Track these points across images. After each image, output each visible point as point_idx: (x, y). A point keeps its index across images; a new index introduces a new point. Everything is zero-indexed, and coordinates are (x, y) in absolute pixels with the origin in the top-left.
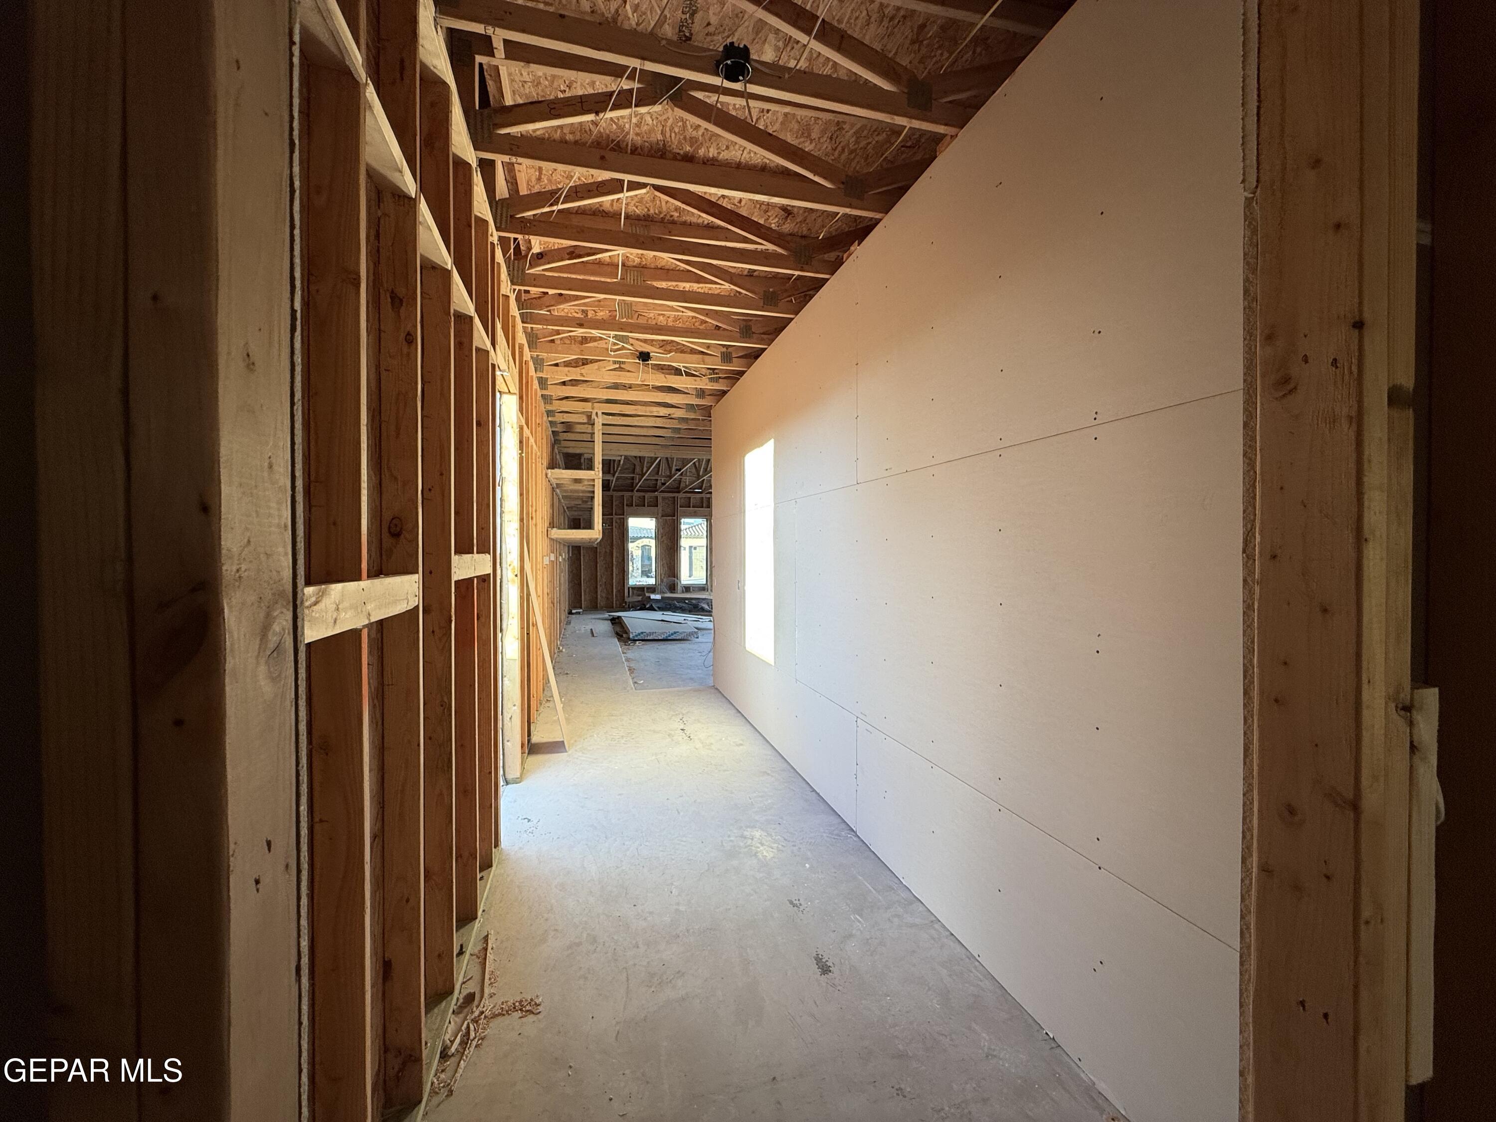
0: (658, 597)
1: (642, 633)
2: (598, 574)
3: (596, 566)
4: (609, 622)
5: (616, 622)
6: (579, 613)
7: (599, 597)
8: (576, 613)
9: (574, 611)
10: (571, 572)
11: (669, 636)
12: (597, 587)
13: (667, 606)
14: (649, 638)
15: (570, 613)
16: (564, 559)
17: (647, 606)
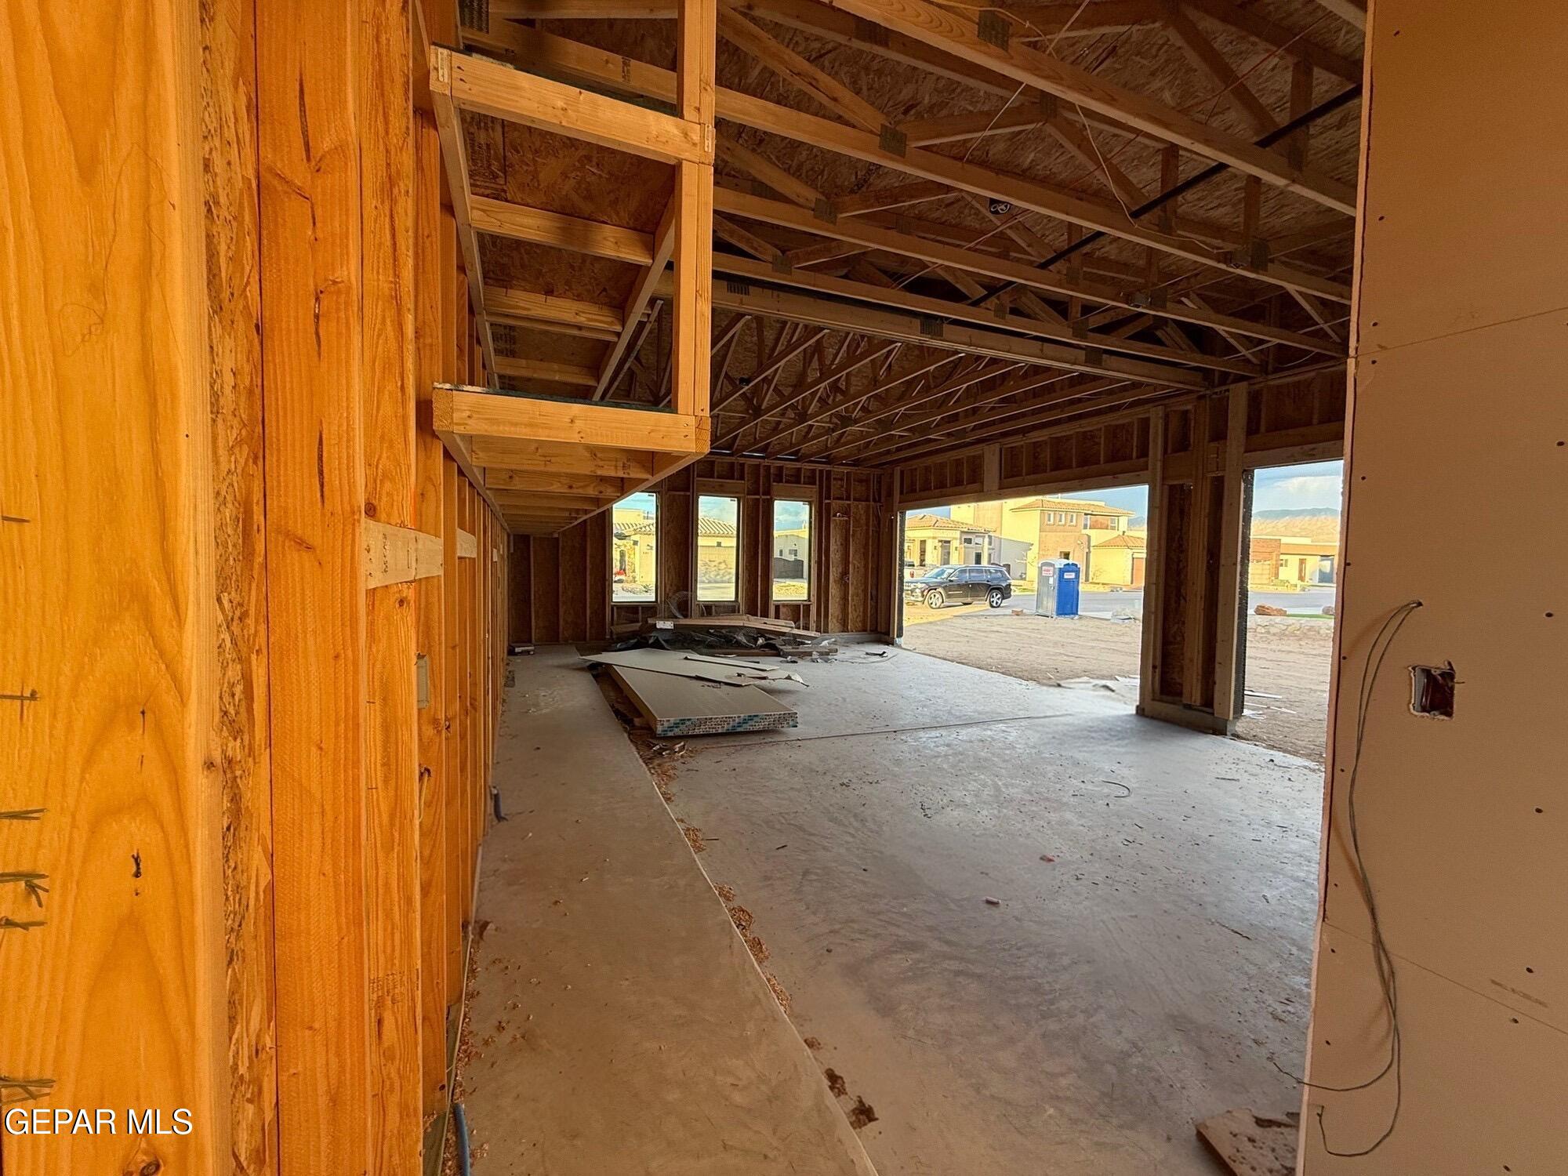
0: (668, 625)
1: (683, 721)
2: (561, 583)
3: (558, 572)
4: (588, 676)
5: (604, 675)
6: (528, 652)
7: (561, 622)
8: (522, 653)
9: (517, 650)
10: (512, 579)
11: (740, 725)
12: (558, 605)
13: (684, 640)
14: (697, 732)
15: (511, 652)
16: (502, 557)
17: (651, 641)
